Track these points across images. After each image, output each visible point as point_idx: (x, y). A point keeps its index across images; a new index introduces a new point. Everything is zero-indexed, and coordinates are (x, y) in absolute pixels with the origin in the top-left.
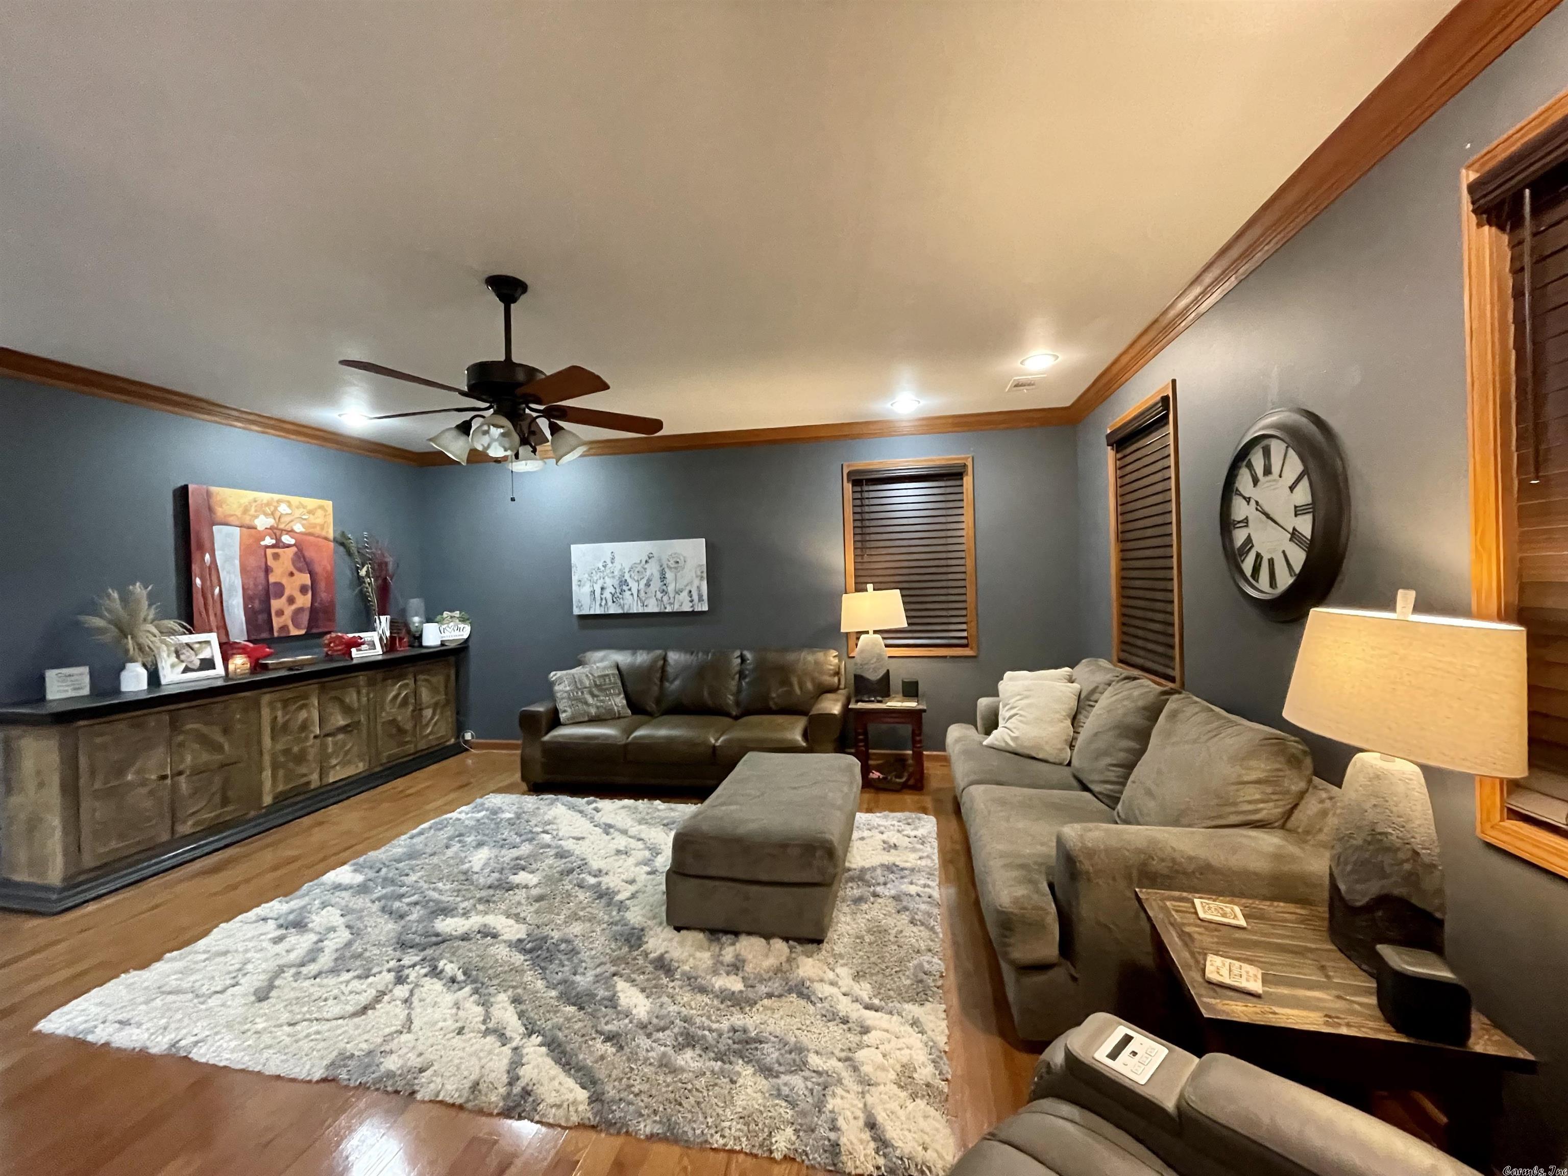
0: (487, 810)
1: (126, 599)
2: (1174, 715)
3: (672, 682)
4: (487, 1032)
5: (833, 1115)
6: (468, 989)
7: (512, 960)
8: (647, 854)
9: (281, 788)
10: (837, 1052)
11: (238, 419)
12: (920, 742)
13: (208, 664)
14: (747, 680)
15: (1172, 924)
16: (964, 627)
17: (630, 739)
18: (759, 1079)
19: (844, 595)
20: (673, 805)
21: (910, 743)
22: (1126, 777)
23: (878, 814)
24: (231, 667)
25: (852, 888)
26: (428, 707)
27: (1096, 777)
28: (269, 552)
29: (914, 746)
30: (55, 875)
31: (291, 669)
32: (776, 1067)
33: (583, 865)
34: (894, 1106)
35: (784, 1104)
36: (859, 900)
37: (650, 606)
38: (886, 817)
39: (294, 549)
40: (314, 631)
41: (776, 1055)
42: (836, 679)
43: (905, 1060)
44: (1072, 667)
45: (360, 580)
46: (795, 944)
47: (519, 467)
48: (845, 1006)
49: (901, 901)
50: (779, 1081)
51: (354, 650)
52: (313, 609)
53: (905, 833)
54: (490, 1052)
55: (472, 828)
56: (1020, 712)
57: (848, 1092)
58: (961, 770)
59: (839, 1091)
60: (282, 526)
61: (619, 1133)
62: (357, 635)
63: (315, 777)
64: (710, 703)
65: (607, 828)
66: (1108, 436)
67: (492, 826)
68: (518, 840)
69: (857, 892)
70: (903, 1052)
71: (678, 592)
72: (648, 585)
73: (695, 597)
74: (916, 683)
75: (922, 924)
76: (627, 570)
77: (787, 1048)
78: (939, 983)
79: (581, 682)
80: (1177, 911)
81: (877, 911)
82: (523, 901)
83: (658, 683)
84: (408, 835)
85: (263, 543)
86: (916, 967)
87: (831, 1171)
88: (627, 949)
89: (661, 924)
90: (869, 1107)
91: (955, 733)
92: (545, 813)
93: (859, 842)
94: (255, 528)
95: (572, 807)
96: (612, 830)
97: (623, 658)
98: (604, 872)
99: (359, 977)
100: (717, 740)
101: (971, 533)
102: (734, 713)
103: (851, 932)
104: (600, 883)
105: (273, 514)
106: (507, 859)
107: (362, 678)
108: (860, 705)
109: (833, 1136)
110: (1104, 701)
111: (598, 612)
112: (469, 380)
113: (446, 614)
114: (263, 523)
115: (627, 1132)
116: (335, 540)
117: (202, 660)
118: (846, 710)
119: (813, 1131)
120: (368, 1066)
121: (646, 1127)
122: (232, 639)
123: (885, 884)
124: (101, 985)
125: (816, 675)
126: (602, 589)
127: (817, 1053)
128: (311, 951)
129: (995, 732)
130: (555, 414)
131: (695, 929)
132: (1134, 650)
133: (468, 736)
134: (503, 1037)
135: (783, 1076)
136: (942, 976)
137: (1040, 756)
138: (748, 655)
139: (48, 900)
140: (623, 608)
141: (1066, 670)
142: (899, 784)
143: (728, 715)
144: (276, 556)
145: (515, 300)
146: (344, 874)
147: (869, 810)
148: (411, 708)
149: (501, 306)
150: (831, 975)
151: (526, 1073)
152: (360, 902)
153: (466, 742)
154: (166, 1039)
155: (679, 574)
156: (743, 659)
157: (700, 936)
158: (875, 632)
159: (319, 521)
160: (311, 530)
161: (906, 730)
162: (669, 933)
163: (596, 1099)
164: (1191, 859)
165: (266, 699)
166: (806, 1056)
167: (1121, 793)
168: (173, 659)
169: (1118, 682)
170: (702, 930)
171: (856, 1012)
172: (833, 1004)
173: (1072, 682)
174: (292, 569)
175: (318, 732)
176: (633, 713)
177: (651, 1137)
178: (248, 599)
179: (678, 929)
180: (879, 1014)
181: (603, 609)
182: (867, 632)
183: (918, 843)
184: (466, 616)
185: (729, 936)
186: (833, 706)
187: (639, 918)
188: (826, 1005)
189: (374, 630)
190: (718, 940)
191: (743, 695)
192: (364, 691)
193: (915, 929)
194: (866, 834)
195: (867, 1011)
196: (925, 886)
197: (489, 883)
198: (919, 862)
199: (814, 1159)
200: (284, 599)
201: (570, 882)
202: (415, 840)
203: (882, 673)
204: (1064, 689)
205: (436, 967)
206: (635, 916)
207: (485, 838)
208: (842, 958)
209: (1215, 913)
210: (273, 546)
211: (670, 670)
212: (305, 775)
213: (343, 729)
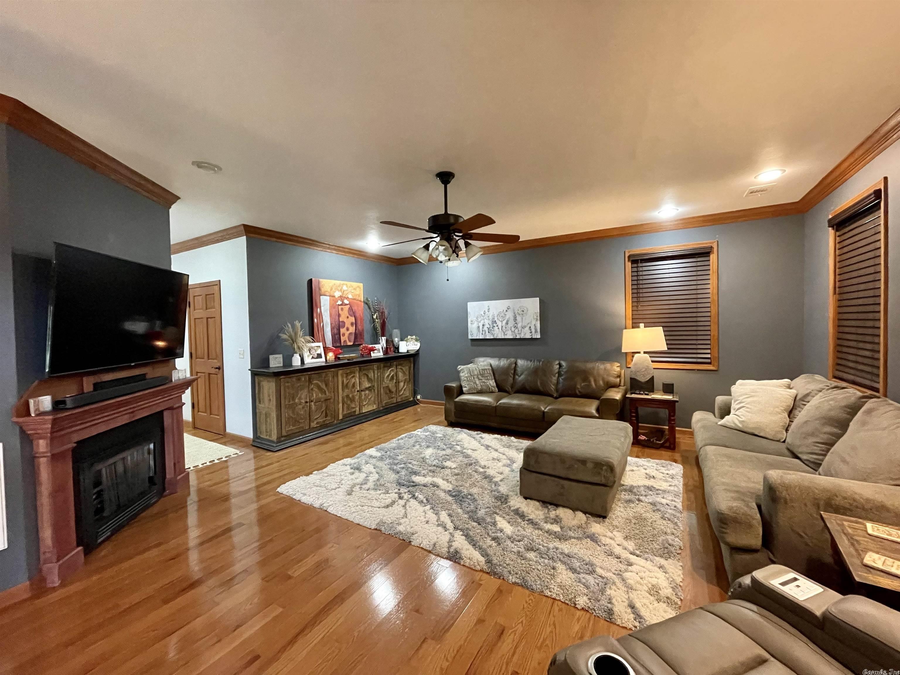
0: (430, 432)
1: (293, 326)
2: (869, 412)
3: (520, 376)
4: (438, 525)
5: (609, 597)
6: (428, 507)
7: (446, 498)
8: (508, 462)
9: (345, 413)
10: (613, 570)
11: (329, 248)
12: (674, 420)
13: (319, 356)
14: (562, 377)
15: (845, 534)
16: (709, 351)
17: (498, 404)
18: (569, 573)
19: (625, 331)
20: (521, 441)
21: (667, 423)
22: (828, 450)
23: (644, 459)
24: (328, 357)
25: (625, 495)
26: (402, 381)
27: (805, 449)
28: (340, 307)
29: (669, 423)
30: (274, 438)
31: (348, 360)
32: (578, 569)
33: (477, 462)
34: (645, 601)
35: (582, 586)
36: (630, 501)
37: (508, 335)
38: (648, 461)
39: (348, 306)
40: (357, 343)
41: (578, 564)
42: (618, 380)
43: (654, 583)
44: (792, 380)
45: (374, 321)
46: (590, 516)
47: (450, 264)
48: (618, 550)
49: (655, 506)
50: (580, 576)
51: (372, 352)
52: (355, 333)
53: (661, 471)
54: (441, 533)
55: (424, 439)
56: (747, 406)
57: (618, 589)
58: (700, 437)
59: (614, 587)
60: (344, 296)
61: (499, 578)
62: (373, 346)
63: (358, 409)
64: (541, 388)
65: (487, 447)
66: (830, 221)
67: (433, 439)
68: (445, 447)
69: (627, 497)
70: (652, 579)
71: (523, 327)
72: (507, 323)
73: (533, 331)
74: (673, 385)
75: (669, 520)
76: (496, 315)
77: (584, 562)
78: (679, 552)
79: (473, 371)
80: (850, 527)
81: (640, 508)
82: (449, 474)
83: (512, 376)
84: (397, 439)
85: (337, 303)
86: (663, 540)
87: (608, 621)
88: (500, 503)
89: (517, 495)
90: (631, 599)
91: (698, 416)
92: (456, 437)
93: (630, 472)
94: (334, 297)
95: (470, 435)
96: (490, 448)
97: (494, 362)
98: (487, 466)
99: (384, 493)
100: (545, 409)
101: (715, 291)
102: (555, 395)
103: (623, 516)
104: (486, 472)
105: (341, 290)
106: (441, 455)
107: (375, 366)
108: (633, 396)
109: (609, 605)
110: (814, 401)
111: (481, 338)
112: (429, 224)
113: (409, 337)
114: (337, 294)
115: (503, 578)
116: (364, 302)
117: (318, 354)
118: (624, 397)
119: (599, 601)
120: (391, 528)
121: (512, 579)
122: (327, 346)
123: (646, 496)
124: (295, 479)
125: (605, 376)
126: (483, 325)
127: (601, 568)
128: (364, 480)
129: (727, 417)
130: (467, 237)
131: (535, 500)
132: (847, 370)
133: (419, 397)
134: (445, 529)
135: (582, 574)
136: (680, 549)
137: (762, 434)
138: (563, 363)
139: (273, 446)
140: (494, 336)
141: (787, 381)
142: (658, 444)
143: (552, 396)
144: (342, 309)
145: (448, 182)
146: (372, 451)
147: (637, 457)
148: (395, 381)
149: (443, 185)
150: (609, 534)
151: (455, 545)
152: (380, 464)
153: (418, 400)
154: (319, 502)
155: (524, 318)
156: (560, 365)
157: (537, 503)
158: (645, 353)
159: (358, 293)
160: (355, 297)
161: (664, 413)
162: (521, 499)
163: (489, 562)
164: (868, 500)
165: (340, 372)
166: (595, 568)
167: (822, 460)
168: (308, 353)
169: (828, 389)
170: (538, 501)
171: (625, 555)
172: (611, 548)
173: (791, 389)
174: (348, 315)
175: (358, 389)
176: (499, 391)
177: (515, 583)
178: (332, 329)
179: (526, 498)
180: (639, 558)
181: (483, 336)
182: (639, 353)
183: (669, 477)
184: (418, 338)
185: (552, 506)
186: (616, 395)
187: (506, 490)
188: (607, 548)
189: (379, 344)
190: (547, 507)
191: (560, 385)
192: (376, 372)
193: (664, 522)
194: (635, 468)
195: (632, 556)
196: (672, 501)
197: (433, 464)
198: (669, 488)
199: (599, 613)
200: (345, 329)
201: (471, 469)
202: (400, 441)
203: (648, 377)
204: (782, 392)
205: (414, 496)
206: (503, 489)
207: (430, 444)
208: (618, 528)
209: (881, 532)
210: (341, 305)
211: (519, 370)
212: (354, 408)
213: (367, 389)
